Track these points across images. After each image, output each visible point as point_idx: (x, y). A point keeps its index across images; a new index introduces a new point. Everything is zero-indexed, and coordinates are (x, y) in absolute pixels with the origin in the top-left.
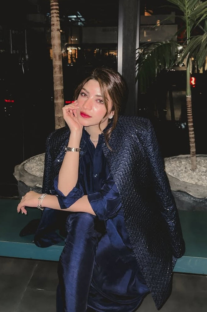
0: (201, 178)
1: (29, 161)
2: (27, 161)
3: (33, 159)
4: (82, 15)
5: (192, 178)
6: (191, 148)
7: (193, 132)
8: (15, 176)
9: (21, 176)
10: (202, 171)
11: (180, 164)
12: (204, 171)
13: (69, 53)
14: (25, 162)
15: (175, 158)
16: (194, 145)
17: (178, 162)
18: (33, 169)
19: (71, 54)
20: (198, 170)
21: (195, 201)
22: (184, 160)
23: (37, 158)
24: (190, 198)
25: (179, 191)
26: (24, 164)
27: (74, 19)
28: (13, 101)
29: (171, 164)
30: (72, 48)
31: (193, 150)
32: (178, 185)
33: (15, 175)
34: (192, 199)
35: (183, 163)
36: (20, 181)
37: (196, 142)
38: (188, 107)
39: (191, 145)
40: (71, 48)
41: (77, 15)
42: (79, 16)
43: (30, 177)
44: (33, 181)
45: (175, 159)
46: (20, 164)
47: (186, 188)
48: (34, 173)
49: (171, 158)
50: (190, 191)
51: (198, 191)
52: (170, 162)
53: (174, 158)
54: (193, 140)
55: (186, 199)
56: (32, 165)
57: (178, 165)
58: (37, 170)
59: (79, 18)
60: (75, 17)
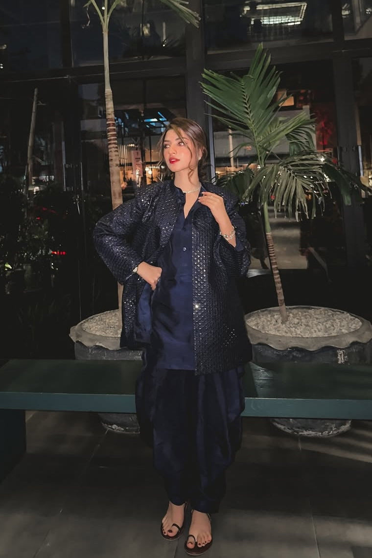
0: (290, 330)
1: (88, 321)
2: (84, 321)
3: (92, 318)
4: (166, 118)
5: (278, 331)
6: (278, 296)
7: (279, 276)
8: (72, 338)
9: (78, 336)
10: (293, 323)
11: (272, 318)
12: (296, 323)
13: (147, 176)
14: (82, 322)
15: (266, 310)
16: (281, 291)
17: (269, 316)
18: (92, 329)
19: (151, 177)
20: (288, 322)
21: (278, 355)
22: (277, 313)
23: (97, 318)
24: (273, 352)
25: (260, 344)
26: (82, 324)
27: (154, 124)
28: (64, 253)
29: (260, 318)
30: (153, 167)
31: (281, 297)
32: (259, 338)
33: (71, 336)
34: (275, 352)
35: (276, 317)
36: (78, 342)
37: (283, 287)
38: (270, 246)
39: (278, 291)
40: (150, 167)
41: (158, 117)
42: (161, 119)
43: (89, 336)
44: (91, 340)
45: (266, 312)
46: (76, 325)
47: (267, 339)
48: (94, 332)
49: (259, 311)
50: (271, 343)
51: (280, 342)
52: (259, 315)
53: (263, 311)
54: (279, 285)
55: (269, 353)
56: (91, 325)
57: (269, 319)
58: (96, 329)
59: (162, 121)
60: (155, 120)
